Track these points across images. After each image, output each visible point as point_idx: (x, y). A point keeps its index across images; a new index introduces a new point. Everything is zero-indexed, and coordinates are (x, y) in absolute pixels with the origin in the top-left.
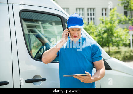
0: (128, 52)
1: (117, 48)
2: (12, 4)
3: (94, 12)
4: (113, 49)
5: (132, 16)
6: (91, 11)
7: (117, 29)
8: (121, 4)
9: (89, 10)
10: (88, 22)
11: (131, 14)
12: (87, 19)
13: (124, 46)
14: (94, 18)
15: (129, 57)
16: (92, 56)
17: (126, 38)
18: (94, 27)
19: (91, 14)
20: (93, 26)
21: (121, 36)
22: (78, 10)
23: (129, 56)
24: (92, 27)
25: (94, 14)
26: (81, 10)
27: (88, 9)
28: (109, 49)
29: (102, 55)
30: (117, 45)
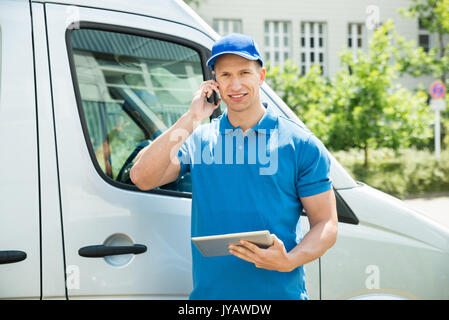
0: (426, 168)
1: (391, 152)
2: (44, 4)
3: (323, 36)
4: (379, 156)
5: (443, 50)
6: (312, 31)
7: (395, 90)
8: (411, 10)
9: (307, 27)
10: (304, 68)
11: (442, 44)
12: (298, 57)
13: (414, 147)
14: (321, 55)
15: (428, 182)
16: (299, 180)
17: (420, 120)
18: (321, 83)
19: (312, 40)
20: (318, 80)
21: (407, 116)
22: (272, 26)
23: (429, 179)
24: (313, 83)
25: (321, 40)
26: (281, 26)
27: (303, 26)
28: (366, 155)
29: (329, 176)
30: (391, 143)
